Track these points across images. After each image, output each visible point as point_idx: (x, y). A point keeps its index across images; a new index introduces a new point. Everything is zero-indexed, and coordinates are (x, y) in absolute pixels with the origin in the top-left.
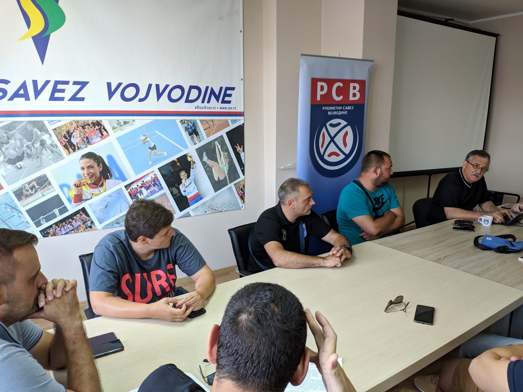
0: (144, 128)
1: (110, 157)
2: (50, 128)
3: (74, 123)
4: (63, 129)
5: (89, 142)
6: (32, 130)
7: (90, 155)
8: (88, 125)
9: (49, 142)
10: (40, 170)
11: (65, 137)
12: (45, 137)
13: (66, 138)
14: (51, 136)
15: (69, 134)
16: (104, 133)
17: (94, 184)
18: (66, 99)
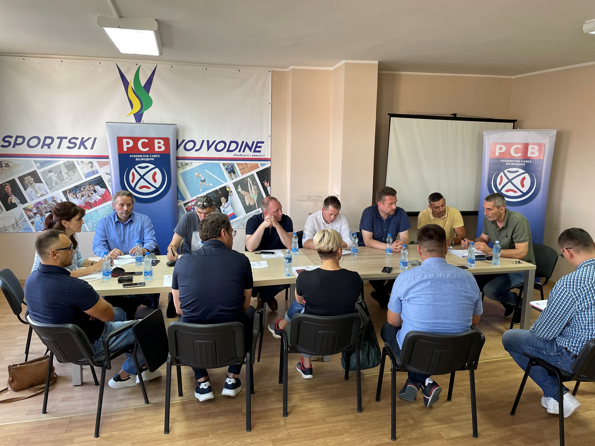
0: (198, 168)
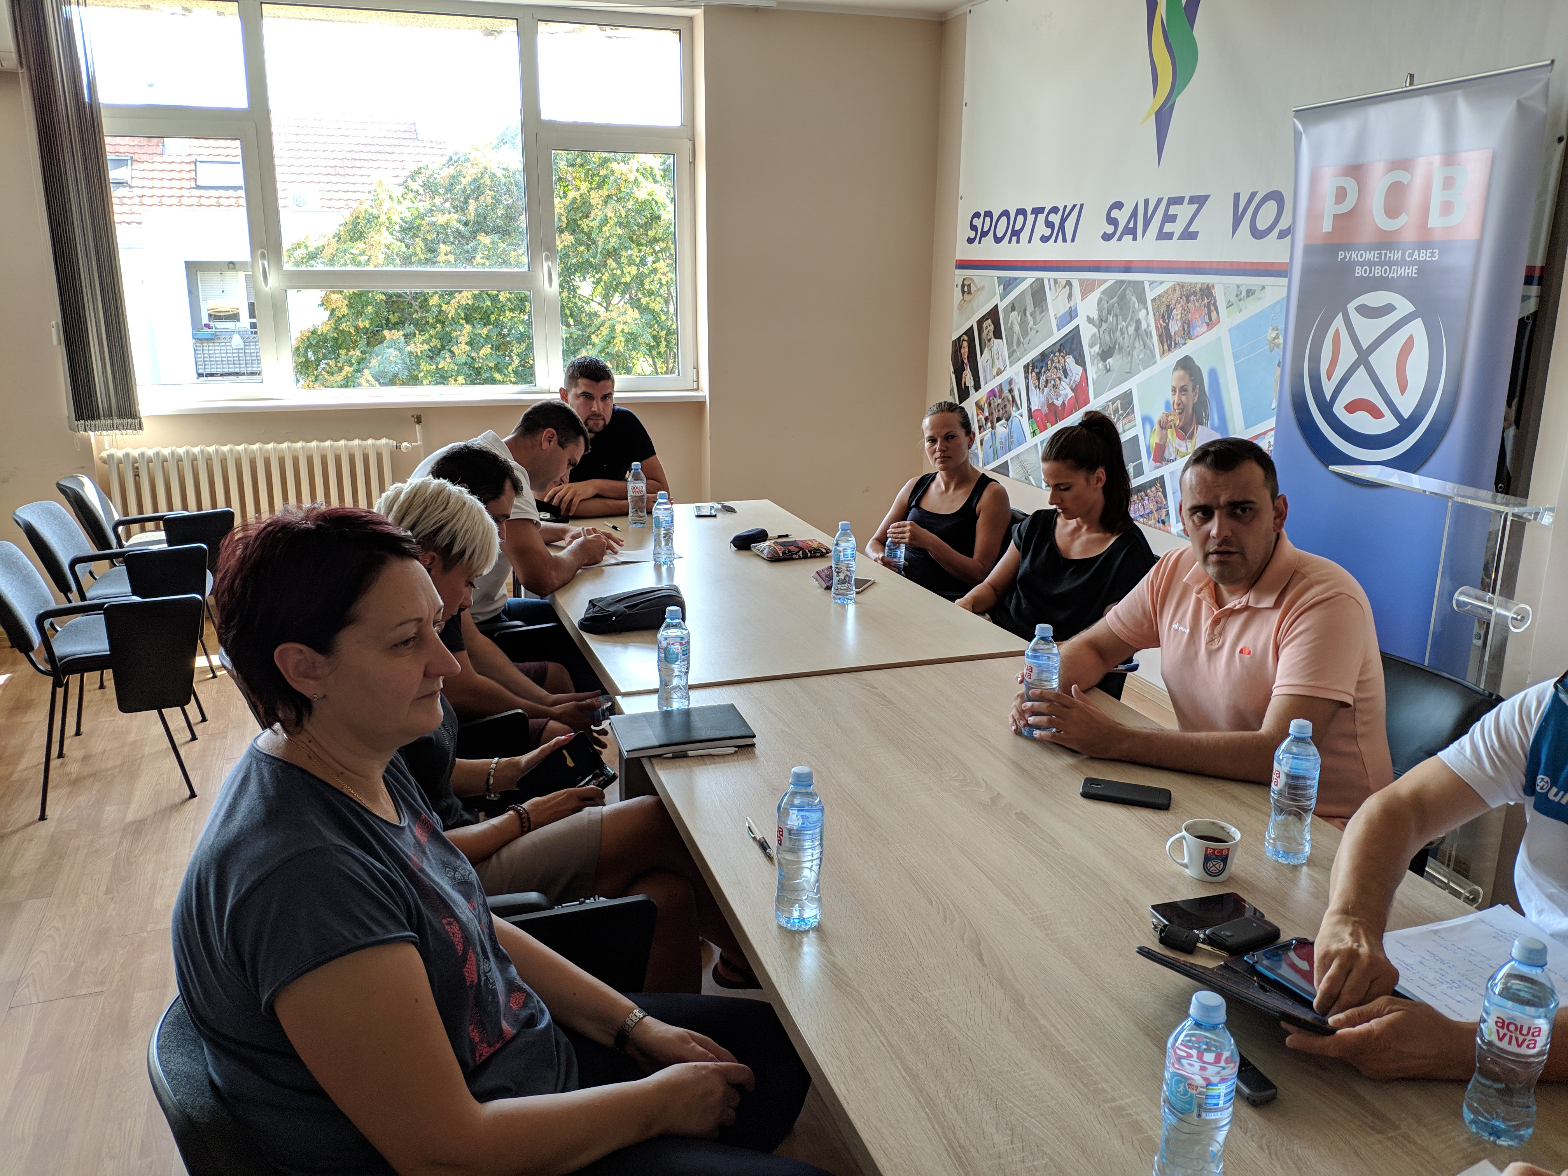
1: (1213, 373)
2: (1150, 295)
3: (1177, 288)
4: (1164, 300)
5: (1189, 332)
6: (1131, 299)
7: (1186, 364)
8: (1195, 294)
9: (1144, 326)
10: (1127, 379)
11: (1163, 317)
12: (1142, 314)
13: (1164, 321)
14: (1148, 313)
15: (1169, 310)
16: (1214, 315)
17: (1181, 428)
18: (1176, 236)
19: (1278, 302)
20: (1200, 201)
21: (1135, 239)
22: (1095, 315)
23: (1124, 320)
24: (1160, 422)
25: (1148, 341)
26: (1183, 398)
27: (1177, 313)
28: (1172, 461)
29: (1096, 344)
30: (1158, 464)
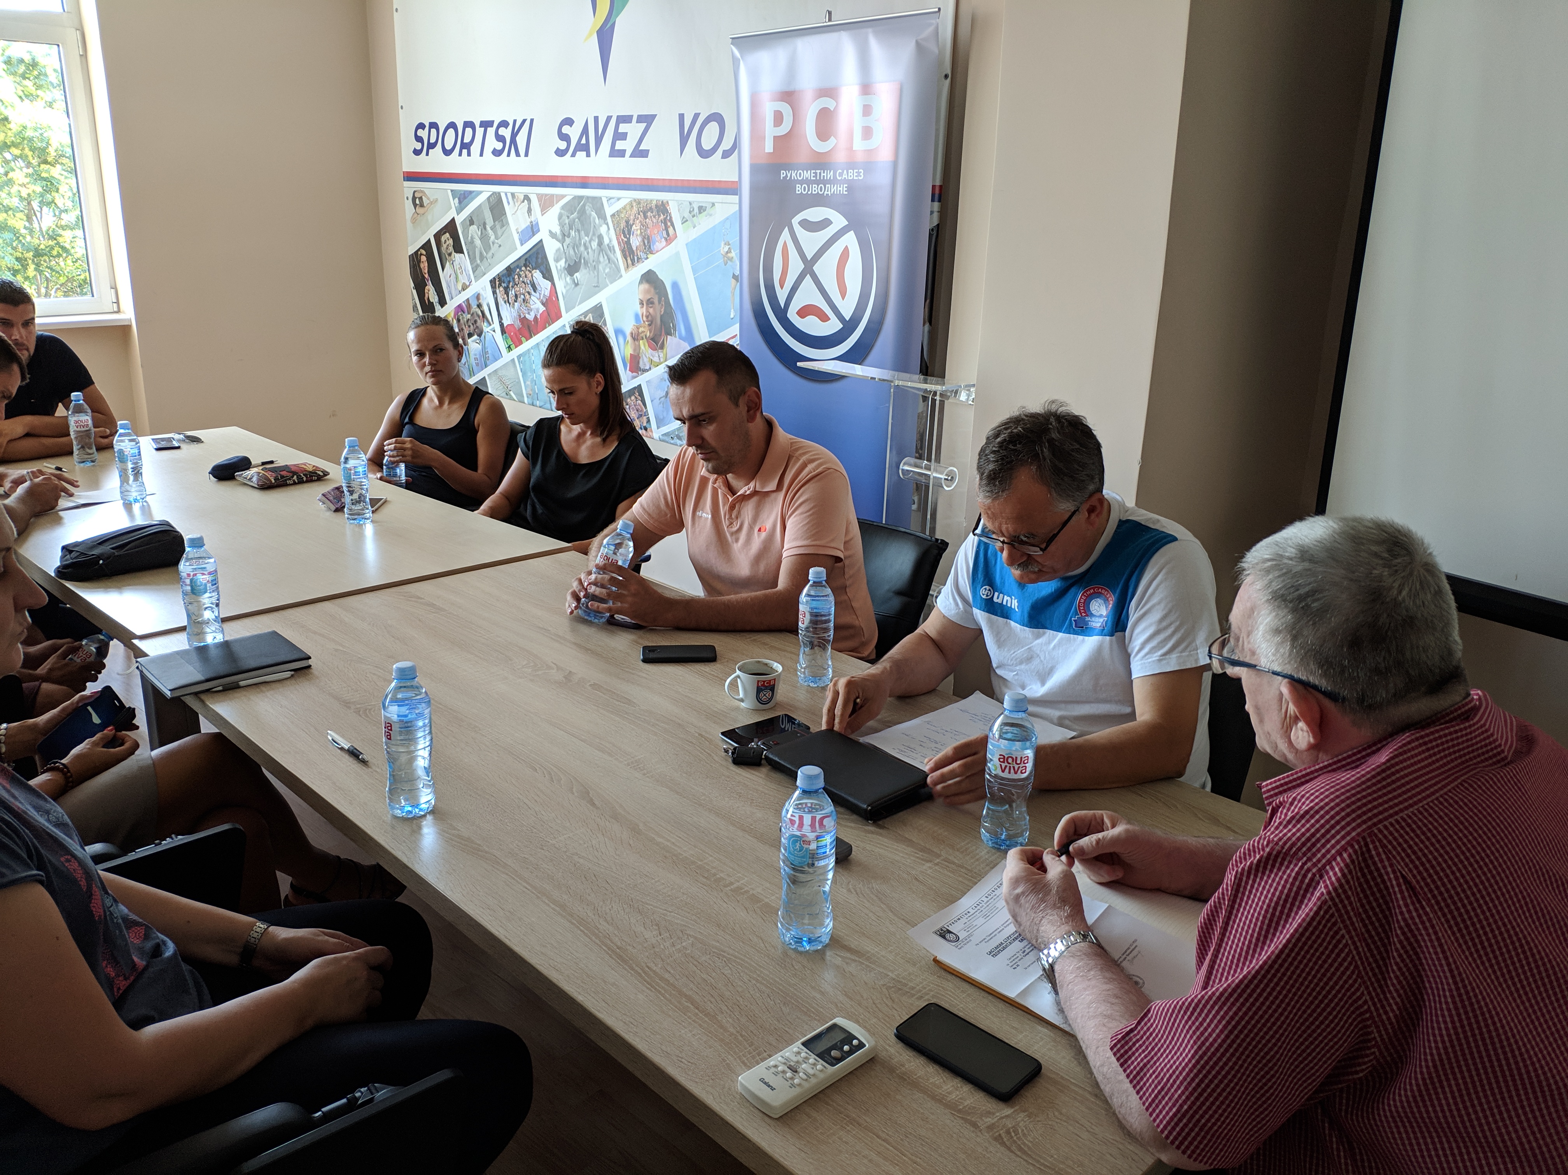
1: (675, 285)
2: (609, 211)
3: (634, 204)
4: (623, 215)
5: (650, 247)
6: (590, 215)
7: (650, 278)
8: (651, 209)
9: (606, 241)
10: (596, 293)
11: (624, 233)
12: (603, 229)
13: (625, 237)
14: (609, 229)
15: (629, 226)
16: (671, 230)
17: (653, 339)
18: (628, 154)
19: (727, 219)
20: (647, 120)
21: (588, 155)
22: (557, 229)
23: (587, 235)
24: (632, 334)
25: (612, 256)
26: (651, 310)
27: (636, 228)
28: (647, 371)
29: (561, 259)
30: (635, 374)
